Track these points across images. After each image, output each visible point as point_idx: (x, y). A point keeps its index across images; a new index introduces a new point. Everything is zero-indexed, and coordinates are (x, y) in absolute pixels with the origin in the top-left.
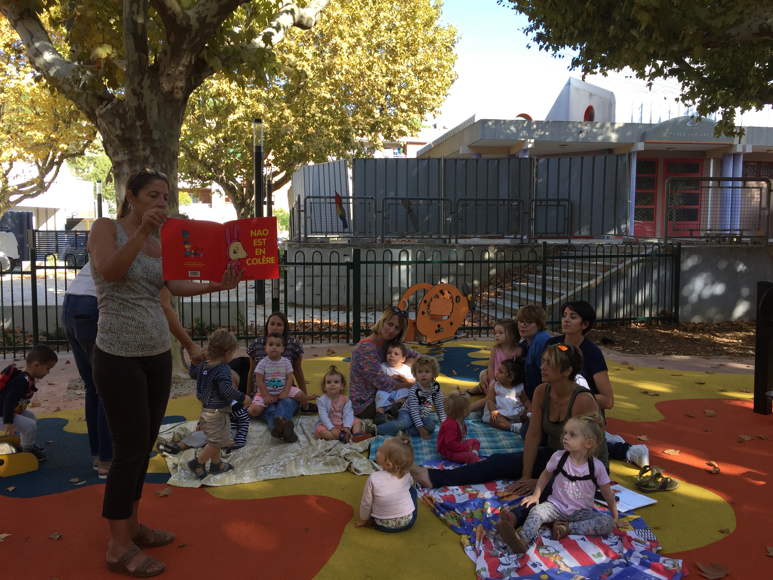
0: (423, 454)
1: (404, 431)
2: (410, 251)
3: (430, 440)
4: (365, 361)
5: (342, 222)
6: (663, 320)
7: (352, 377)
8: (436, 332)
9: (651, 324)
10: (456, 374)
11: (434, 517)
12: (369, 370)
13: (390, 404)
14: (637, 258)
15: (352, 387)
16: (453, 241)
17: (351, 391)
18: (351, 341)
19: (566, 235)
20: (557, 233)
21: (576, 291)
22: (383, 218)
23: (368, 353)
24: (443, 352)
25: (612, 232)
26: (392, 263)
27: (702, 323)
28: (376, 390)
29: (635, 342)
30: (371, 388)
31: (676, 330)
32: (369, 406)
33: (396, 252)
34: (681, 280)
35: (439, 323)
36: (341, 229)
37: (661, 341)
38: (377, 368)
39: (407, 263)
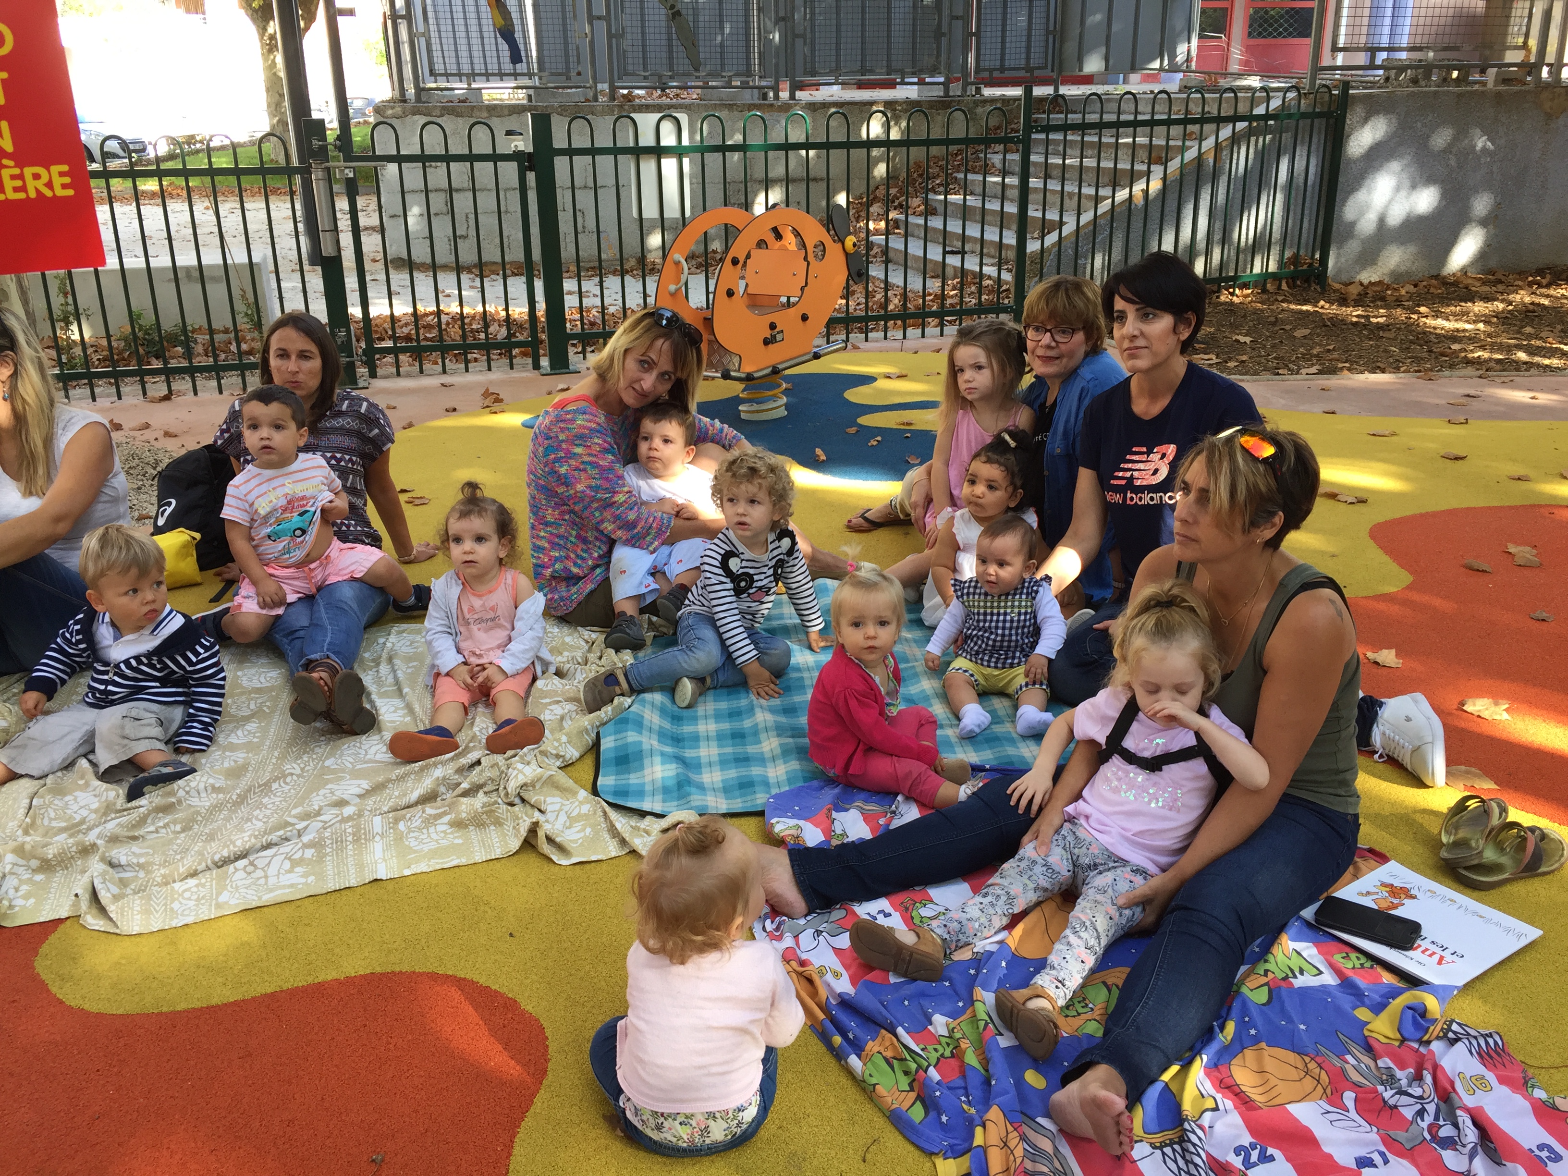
0: (761, 760)
1: (699, 680)
2: (683, 118)
3: (776, 702)
4: (573, 462)
5: (506, 47)
6: (1292, 279)
7: (535, 508)
8: (766, 342)
9: (1264, 291)
10: (823, 457)
11: (829, 1059)
12: (590, 487)
13: (654, 586)
14: (1246, 124)
15: (538, 537)
16: (784, 95)
17: (536, 548)
18: (545, 362)
19: (1047, 72)
20: (1029, 69)
21: (1099, 213)
22: (610, 36)
23: (582, 437)
24: (782, 393)
25: (1156, 64)
26: (638, 152)
27: (1380, 283)
28: (612, 543)
29: (1242, 339)
30: (597, 539)
31: (1322, 303)
32: (592, 592)
33: (646, 121)
34: (1341, 179)
35: (771, 318)
36: (508, 67)
37: (1299, 333)
38: (612, 483)
39: (678, 152)
